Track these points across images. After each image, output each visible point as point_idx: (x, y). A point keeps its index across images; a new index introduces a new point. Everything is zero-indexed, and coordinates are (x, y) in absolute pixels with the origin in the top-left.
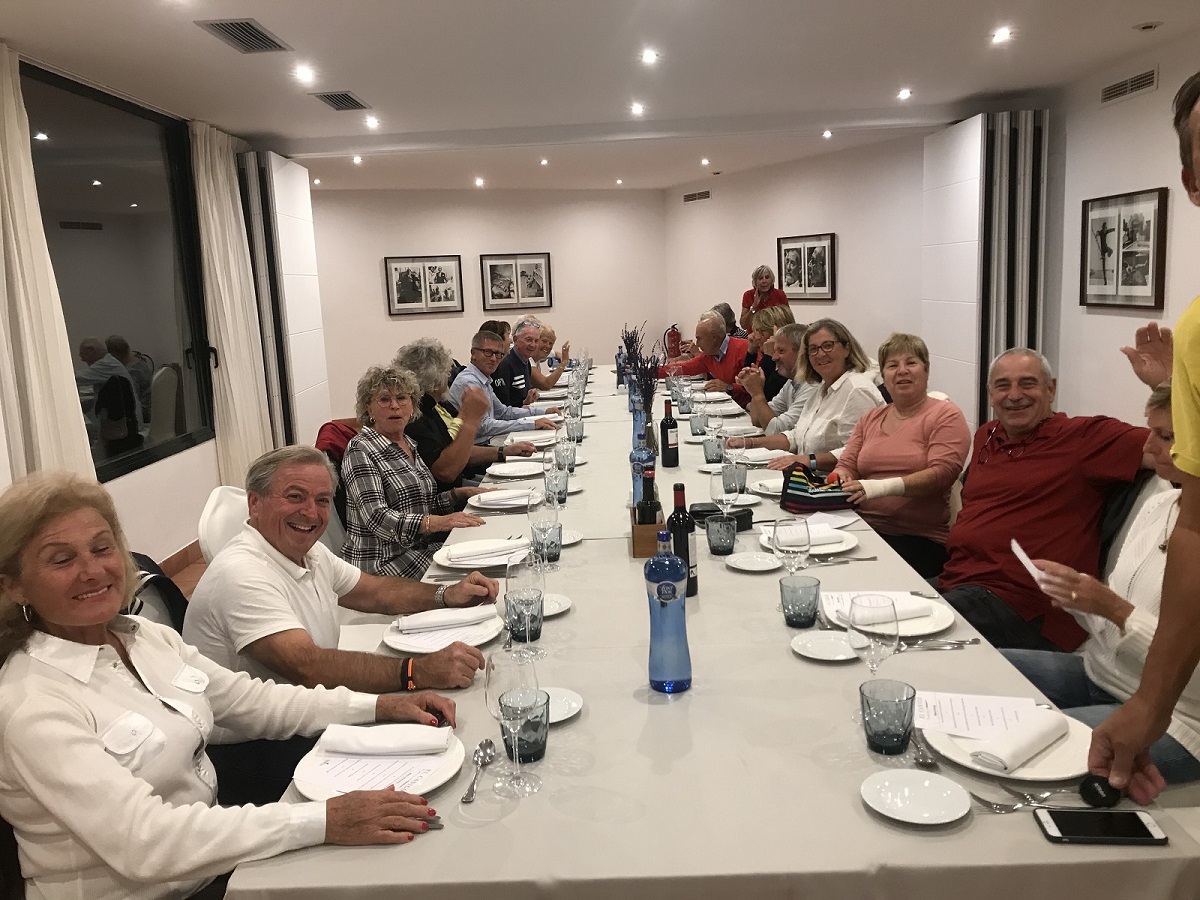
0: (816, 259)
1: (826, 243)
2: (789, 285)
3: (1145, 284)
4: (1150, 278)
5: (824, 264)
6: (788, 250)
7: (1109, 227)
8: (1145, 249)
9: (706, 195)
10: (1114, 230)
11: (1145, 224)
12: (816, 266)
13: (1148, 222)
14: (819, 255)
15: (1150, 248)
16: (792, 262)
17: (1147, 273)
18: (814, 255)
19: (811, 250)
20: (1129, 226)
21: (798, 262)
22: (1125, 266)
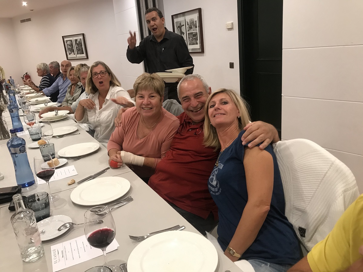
0: (79, 44)
1: (81, 37)
2: (70, 54)
3: (197, 44)
4: (198, 41)
5: (82, 46)
6: (67, 41)
7: (182, 24)
8: (196, 31)
9: (29, 20)
10: (184, 25)
11: (195, 22)
12: (79, 46)
13: (196, 21)
14: (79, 42)
15: (197, 30)
16: (69, 45)
17: (198, 40)
18: (77, 42)
19: (76, 40)
20: (189, 23)
21: (72, 45)
22: (189, 38)
